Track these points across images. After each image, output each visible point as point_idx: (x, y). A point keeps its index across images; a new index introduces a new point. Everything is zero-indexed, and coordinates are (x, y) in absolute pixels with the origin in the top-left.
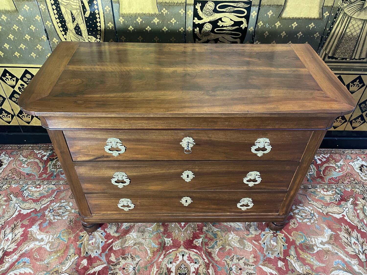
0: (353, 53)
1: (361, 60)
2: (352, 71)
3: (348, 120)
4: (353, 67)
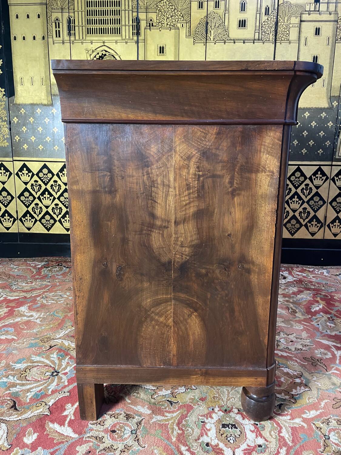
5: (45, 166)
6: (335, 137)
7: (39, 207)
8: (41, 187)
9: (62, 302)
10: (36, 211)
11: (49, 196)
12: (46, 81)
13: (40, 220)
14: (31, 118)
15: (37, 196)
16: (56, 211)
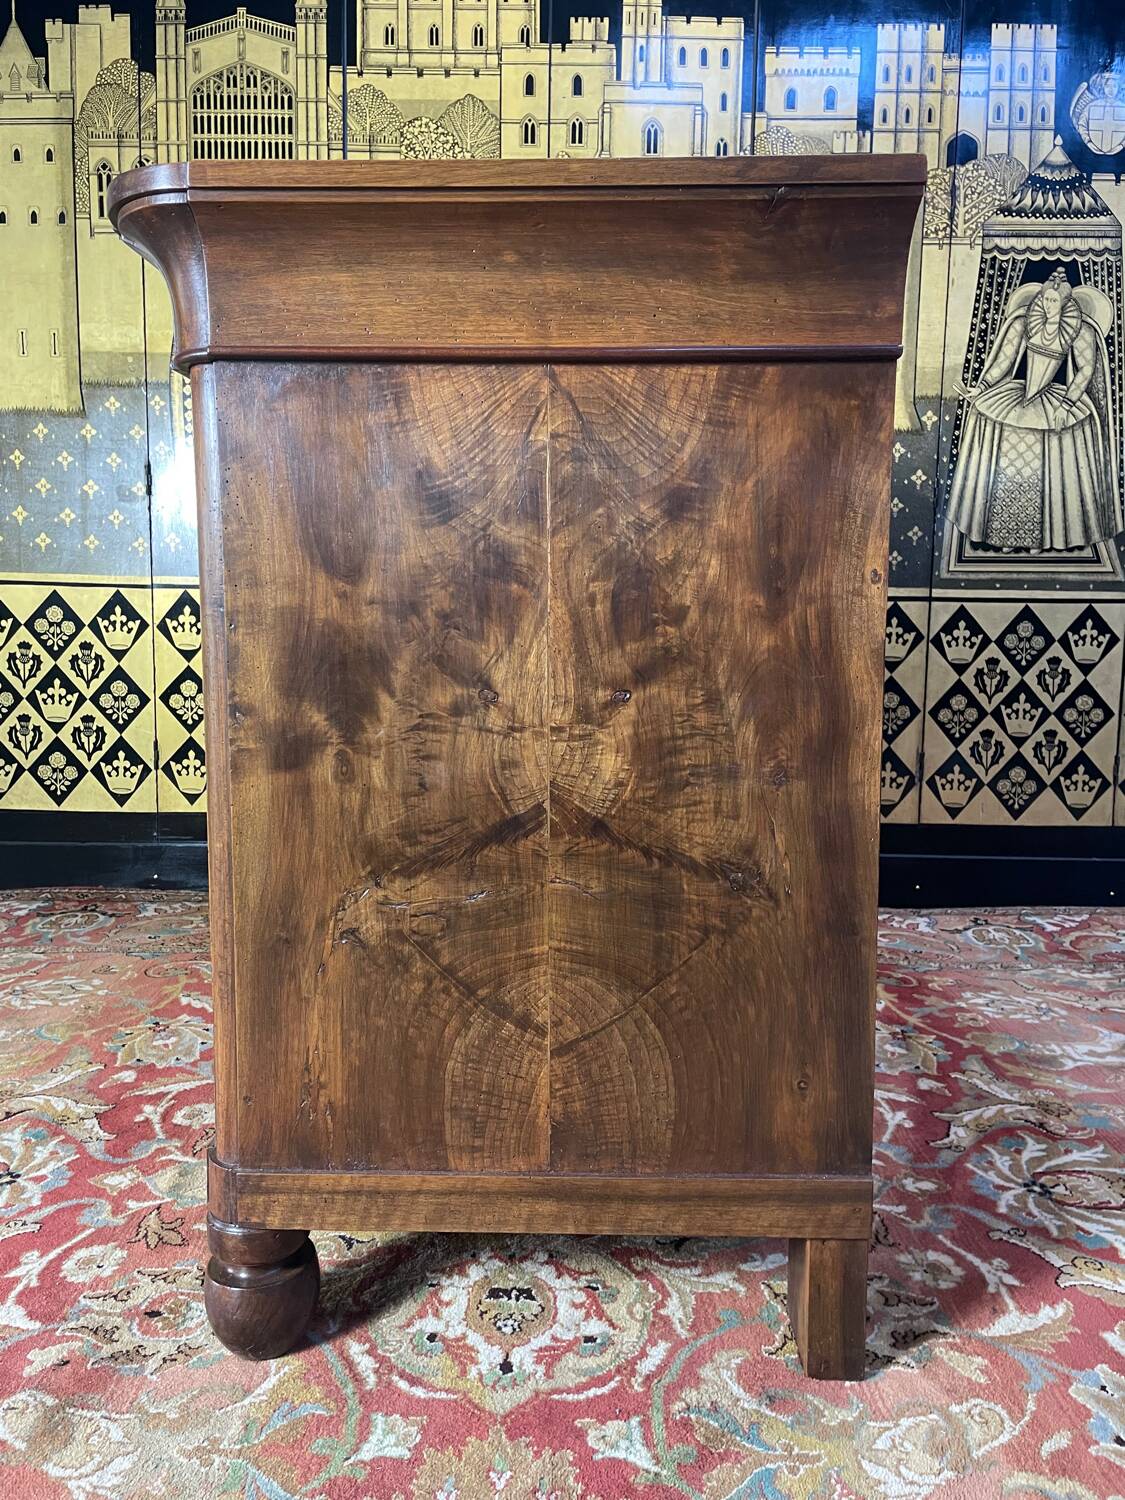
0: (1042, 531)
1: (1076, 554)
2: (1060, 589)
3: (1111, 780)
4: (1056, 576)
5: (54, 599)
6: (935, 515)
7: (31, 727)
8: (40, 662)
9: (72, 1003)
10: (21, 738)
11: (63, 692)
12: (67, 342)
13: (33, 770)
14: (17, 453)
15: (24, 693)
16: (84, 739)
